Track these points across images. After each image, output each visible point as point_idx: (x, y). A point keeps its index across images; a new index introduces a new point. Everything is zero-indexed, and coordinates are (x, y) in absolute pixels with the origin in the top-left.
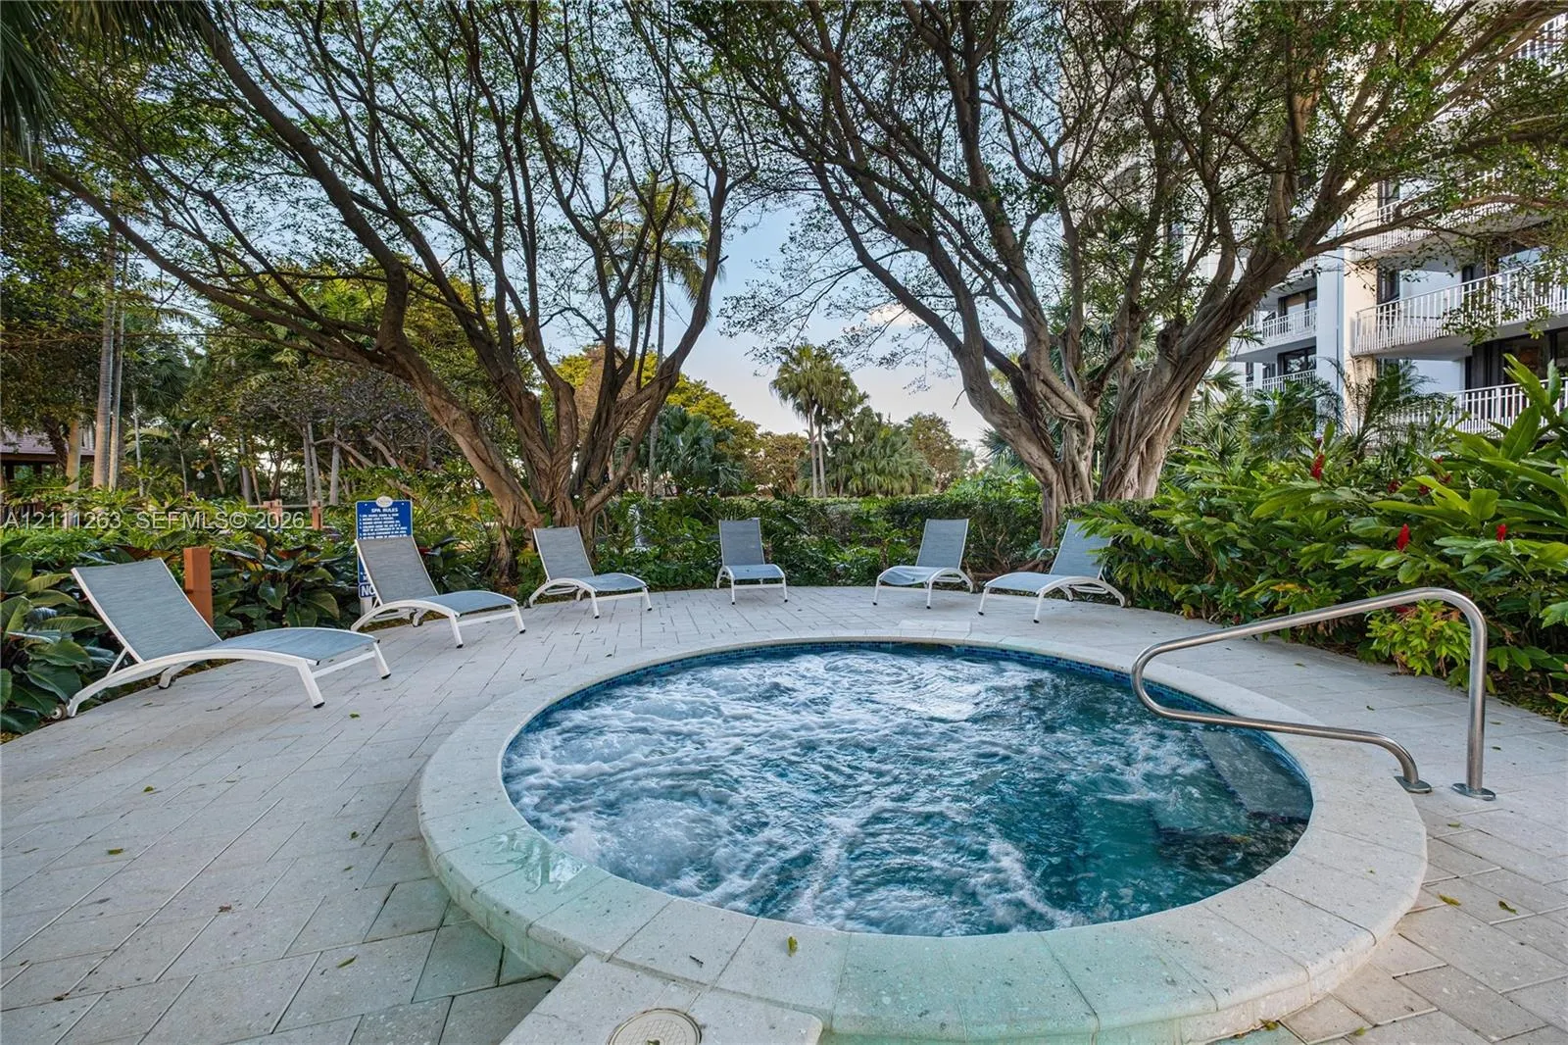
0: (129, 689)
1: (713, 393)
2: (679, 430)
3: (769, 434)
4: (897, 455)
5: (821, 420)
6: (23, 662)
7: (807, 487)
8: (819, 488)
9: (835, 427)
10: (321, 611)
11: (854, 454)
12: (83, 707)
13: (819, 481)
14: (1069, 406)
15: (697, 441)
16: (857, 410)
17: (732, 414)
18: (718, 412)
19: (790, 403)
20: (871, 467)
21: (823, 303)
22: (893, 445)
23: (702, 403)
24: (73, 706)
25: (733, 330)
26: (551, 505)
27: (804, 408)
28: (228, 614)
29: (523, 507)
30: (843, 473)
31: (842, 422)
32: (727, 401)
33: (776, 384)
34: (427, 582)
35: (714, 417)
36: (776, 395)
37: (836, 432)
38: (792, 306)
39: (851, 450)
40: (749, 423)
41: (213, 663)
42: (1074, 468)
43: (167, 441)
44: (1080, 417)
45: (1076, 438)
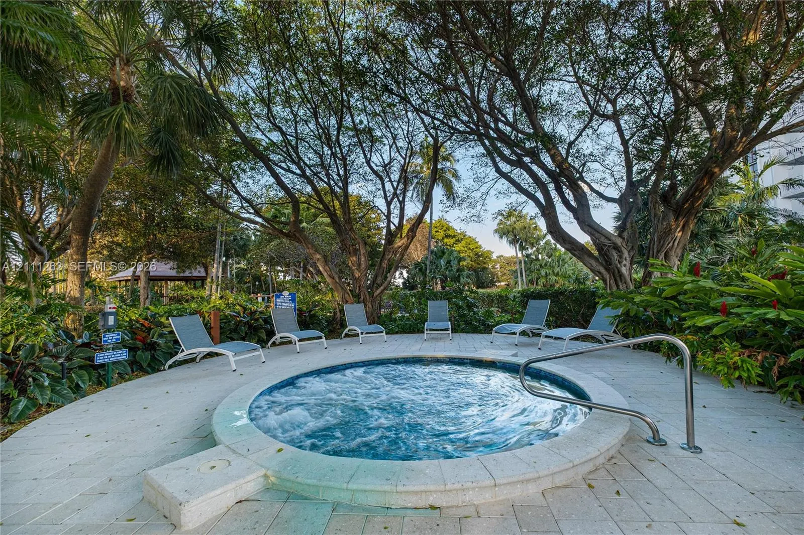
0: (186, 362)
1: (470, 237)
2: (441, 257)
3: (502, 256)
4: (566, 265)
5: (522, 248)
6: (155, 350)
7: (516, 283)
8: (522, 284)
9: (530, 251)
10: (259, 337)
11: (541, 265)
12: (170, 367)
13: (522, 280)
14: (606, 238)
15: (449, 262)
16: (542, 243)
17: (480, 247)
18: (471, 246)
19: (505, 240)
20: (551, 272)
21: (492, 192)
22: (564, 260)
23: (464, 242)
24: (167, 366)
25: (447, 209)
26: (359, 295)
27: (513, 242)
28: (227, 337)
29: (347, 295)
30: (535, 276)
31: (534, 249)
32: (477, 240)
33: (496, 231)
34: (296, 326)
35: (470, 249)
36: (497, 236)
37: (531, 254)
38: (477, 195)
39: (539, 263)
40: (489, 251)
41: (217, 354)
42: (619, 271)
43: (246, 270)
44: (614, 243)
45: (615, 255)
